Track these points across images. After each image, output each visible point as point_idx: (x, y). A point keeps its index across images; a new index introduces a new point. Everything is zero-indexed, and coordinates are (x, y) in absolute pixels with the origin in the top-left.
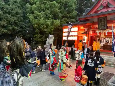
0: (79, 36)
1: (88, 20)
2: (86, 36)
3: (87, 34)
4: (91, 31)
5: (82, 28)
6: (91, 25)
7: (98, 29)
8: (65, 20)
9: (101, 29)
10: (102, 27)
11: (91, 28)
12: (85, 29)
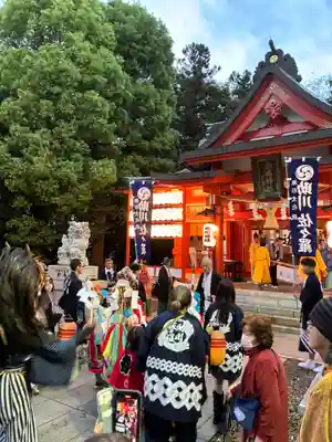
0: (189, 224)
1: (218, 165)
2: (214, 222)
3: (219, 218)
4: (230, 205)
5: (199, 192)
6: (229, 184)
7: (254, 196)
8: (134, 162)
9: (263, 197)
10: (268, 190)
11: (229, 193)
12: (207, 199)
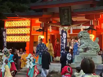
1: (46, 10)
2: (43, 35)
3: (45, 33)
6: (50, 18)
7: (60, 24)
9: (63, 24)
10: (66, 21)
12: (41, 24)
